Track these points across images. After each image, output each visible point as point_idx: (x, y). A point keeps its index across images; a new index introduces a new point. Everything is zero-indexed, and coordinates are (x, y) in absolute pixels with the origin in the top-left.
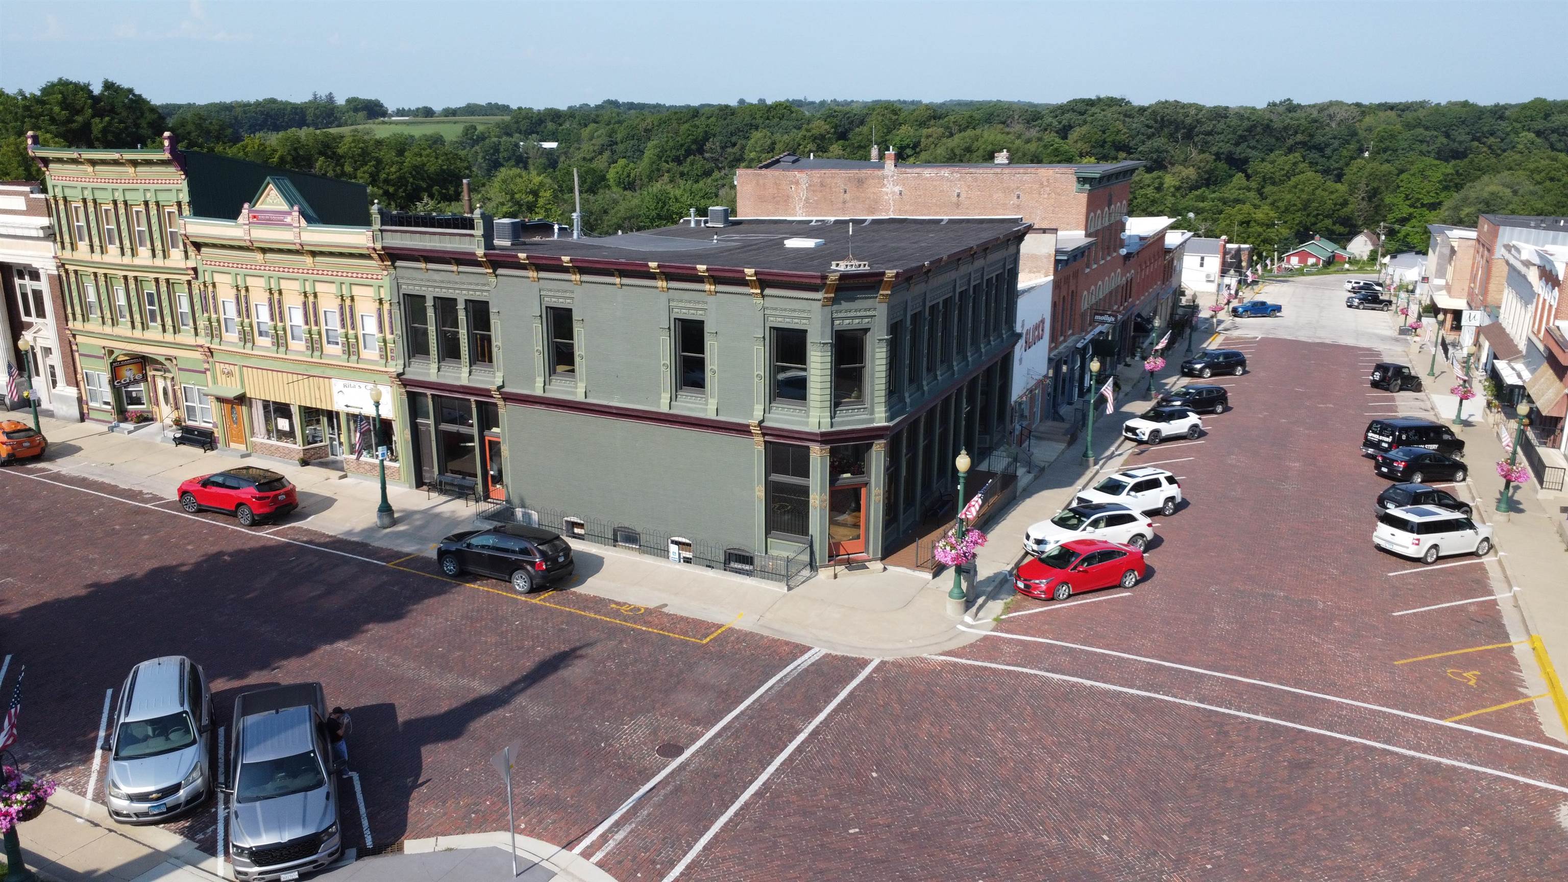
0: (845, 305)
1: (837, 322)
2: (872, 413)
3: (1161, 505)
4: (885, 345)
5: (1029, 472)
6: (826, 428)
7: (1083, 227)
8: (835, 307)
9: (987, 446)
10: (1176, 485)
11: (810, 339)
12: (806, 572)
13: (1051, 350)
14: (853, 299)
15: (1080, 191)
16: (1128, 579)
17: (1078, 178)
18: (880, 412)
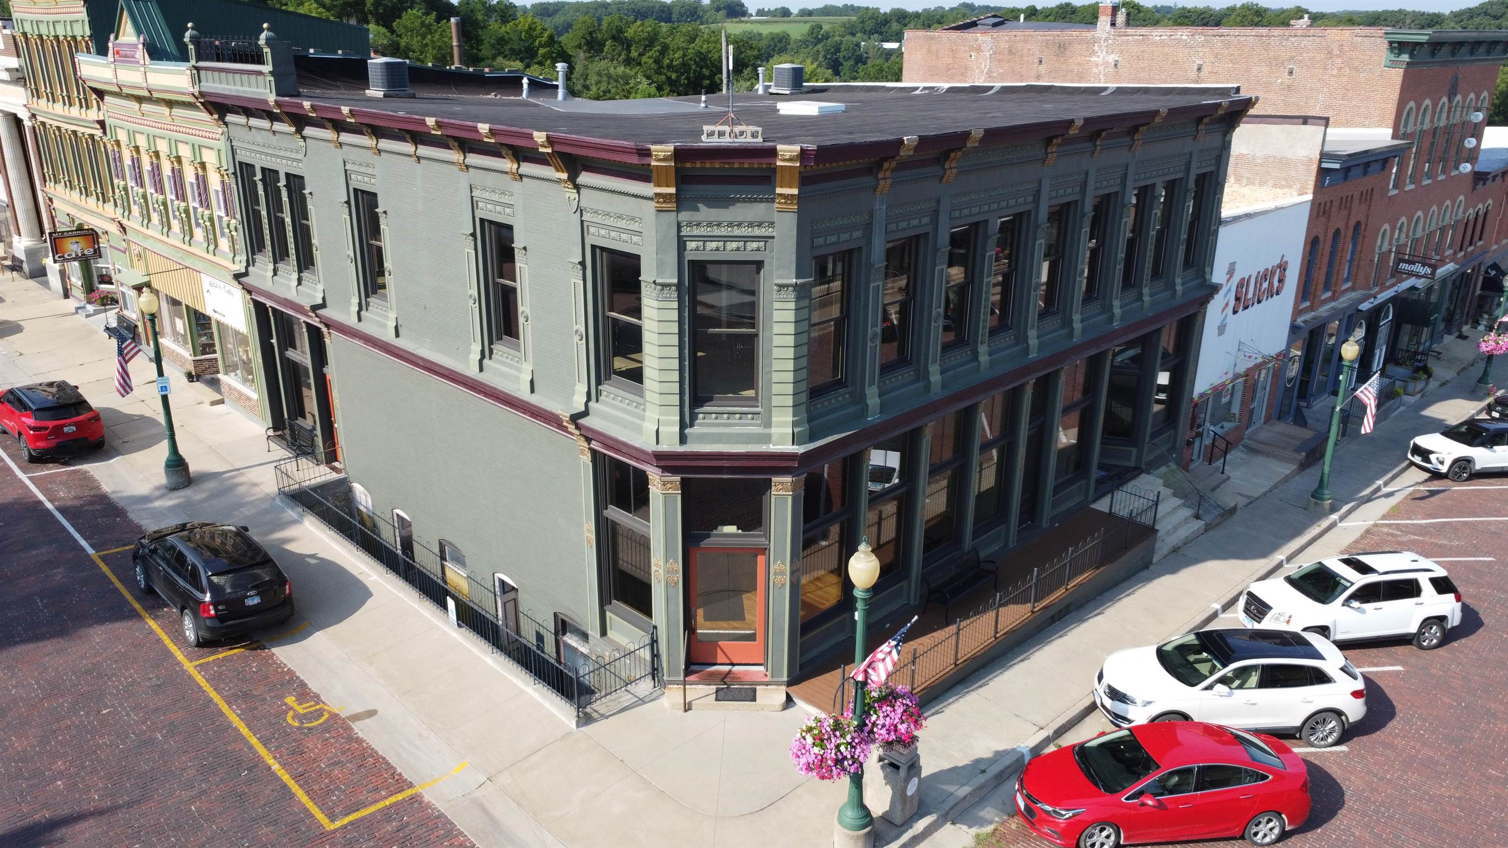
0: (705, 213)
1: (691, 245)
2: (768, 424)
3: (1413, 629)
4: (792, 296)
5: (1197, 517)
6: (670, 444)
7: (1391, 121)
8: (684, 216)
9: (1132, 464)
10: (1451, 596)
11: (647, 275)
12: (645, 686)
13: (1297, 312)
14: (725, 202)
15: (1393, 64)
16: (1263, 829)
17: (1391, 43)
18: (782, 425)
